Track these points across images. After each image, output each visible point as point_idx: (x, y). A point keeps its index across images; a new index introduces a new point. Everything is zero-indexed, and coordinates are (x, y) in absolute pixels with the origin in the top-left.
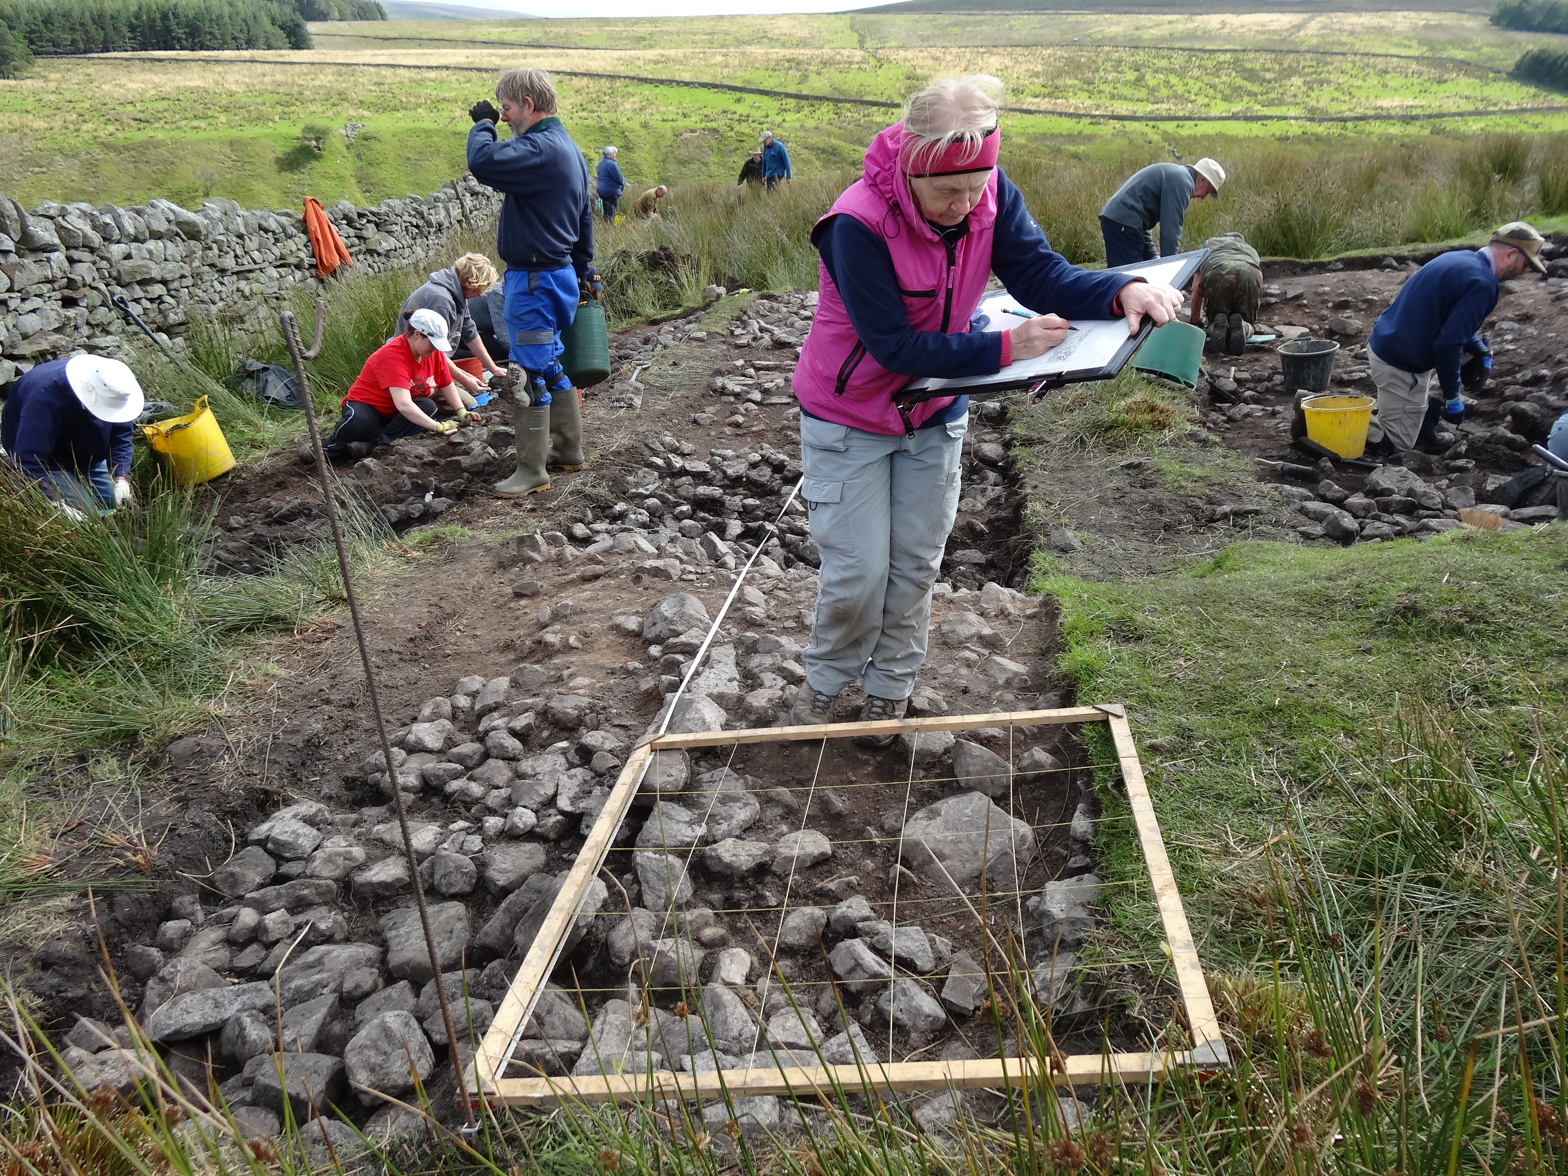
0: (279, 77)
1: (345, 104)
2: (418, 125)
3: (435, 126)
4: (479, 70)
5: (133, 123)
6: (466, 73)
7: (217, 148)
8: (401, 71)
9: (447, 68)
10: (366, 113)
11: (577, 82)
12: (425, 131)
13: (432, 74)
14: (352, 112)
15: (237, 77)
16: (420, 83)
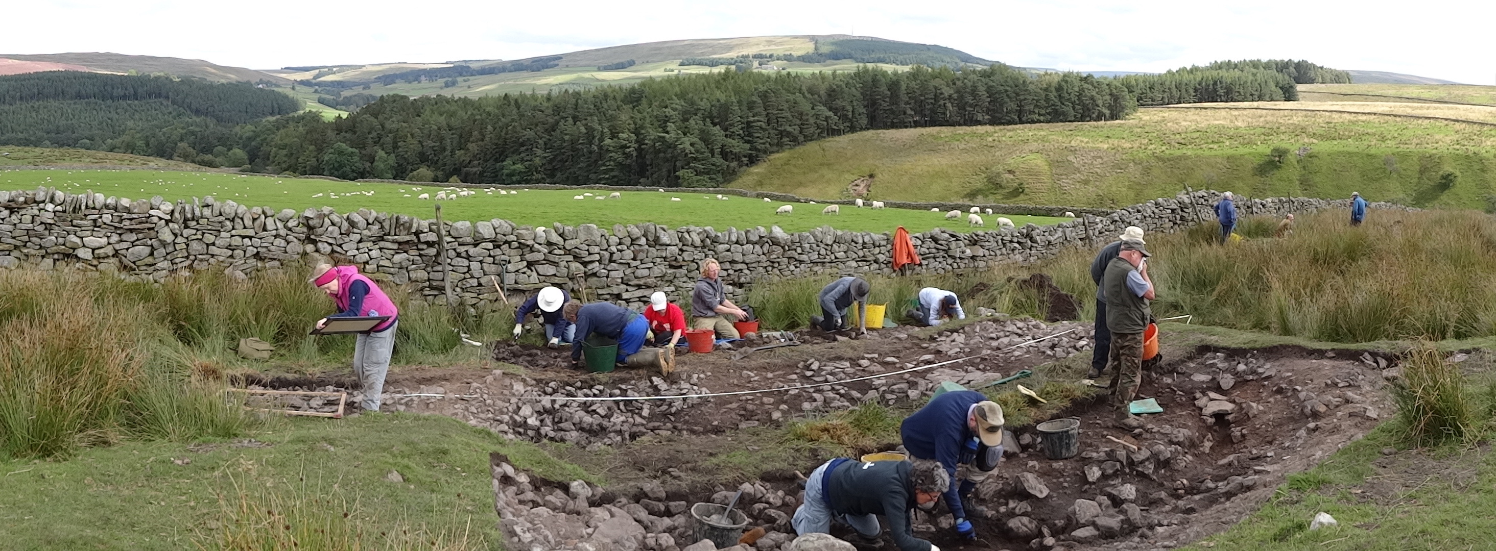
0: (1269, 118)
1: (1304, 135)
2: (1346, 149)
3: (1357, 150)
4: (1395, 116)
5: (1177, 145)
6: (1386, 117)
7: (1219, 161)
8: (1345, 115)
9: (1375, 114)
10: (1315, 141)
11: (1457, 126)
12: (1349, 153)
13: (1364, 118)
14: (1306, 140)
15: (1245, 118)
16: (1354, 123)
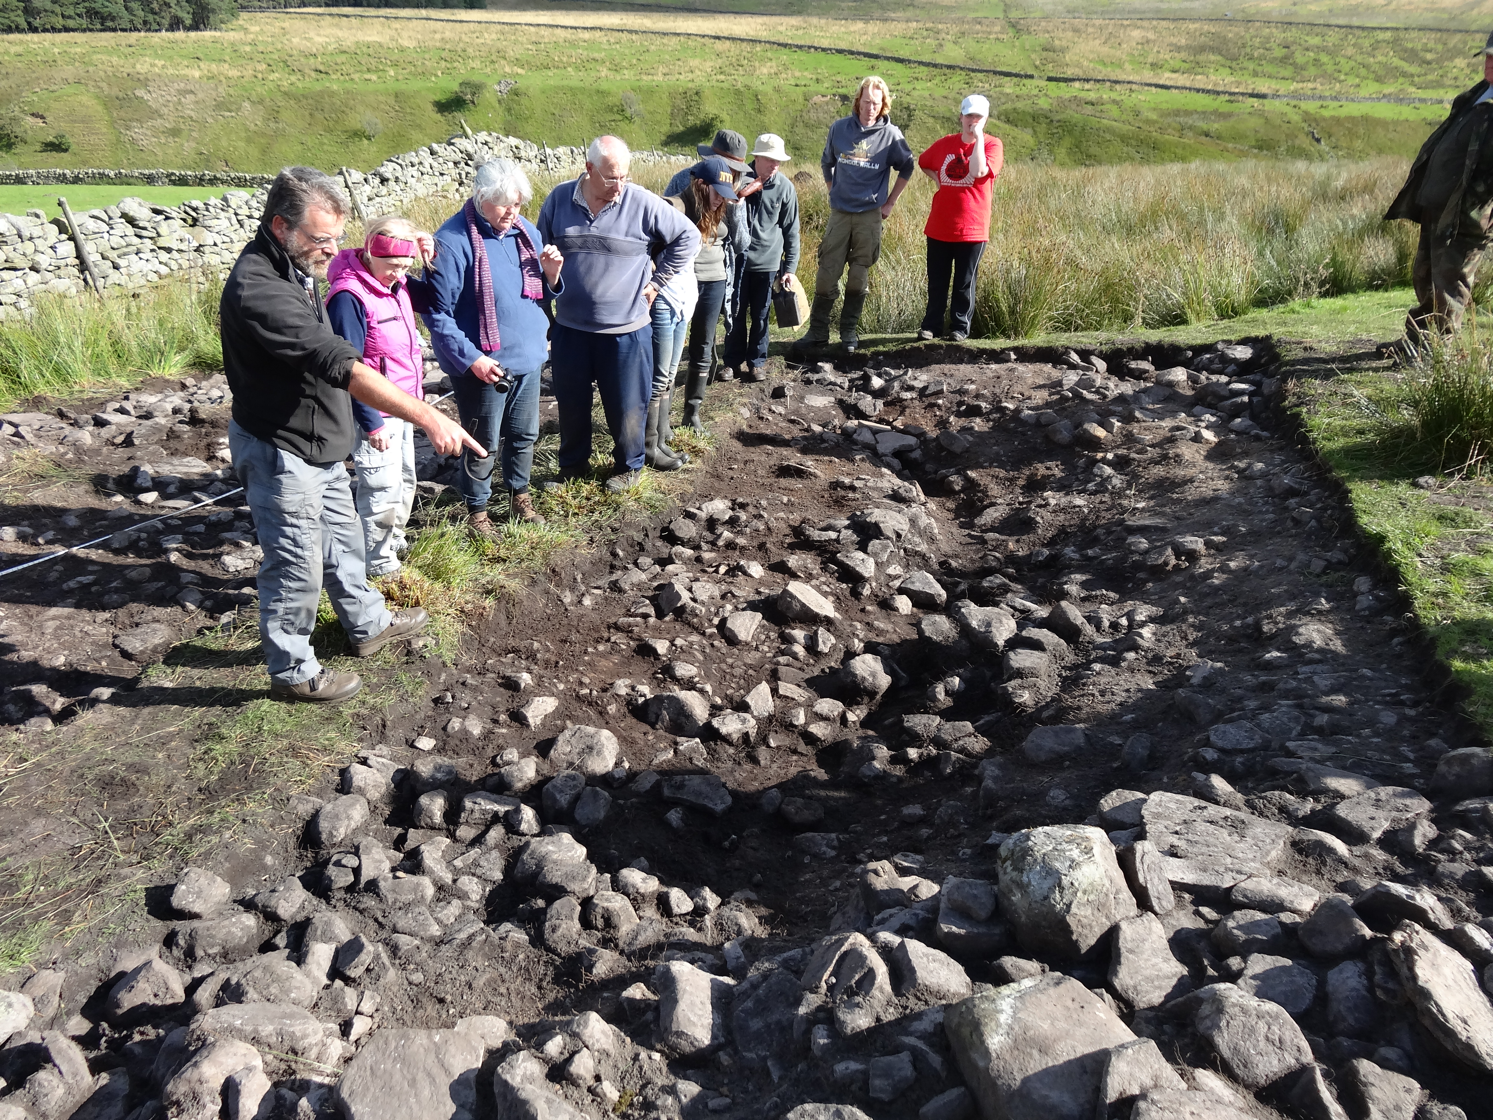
0: (448, 35)
1: (503, 62)
2: (565, 83)
3: (581, 84)
4: (630, 32)
5: (313, 74)
6: (616, 34)
7: (381, 98)
8: (559, 31)
9: (601, 29)
10: (520, 71)
11: (719, 45)
12: (571, 89)
13: (586, 35)
14: (507, 69)
15: (411, 33)
16: (573, 44)
